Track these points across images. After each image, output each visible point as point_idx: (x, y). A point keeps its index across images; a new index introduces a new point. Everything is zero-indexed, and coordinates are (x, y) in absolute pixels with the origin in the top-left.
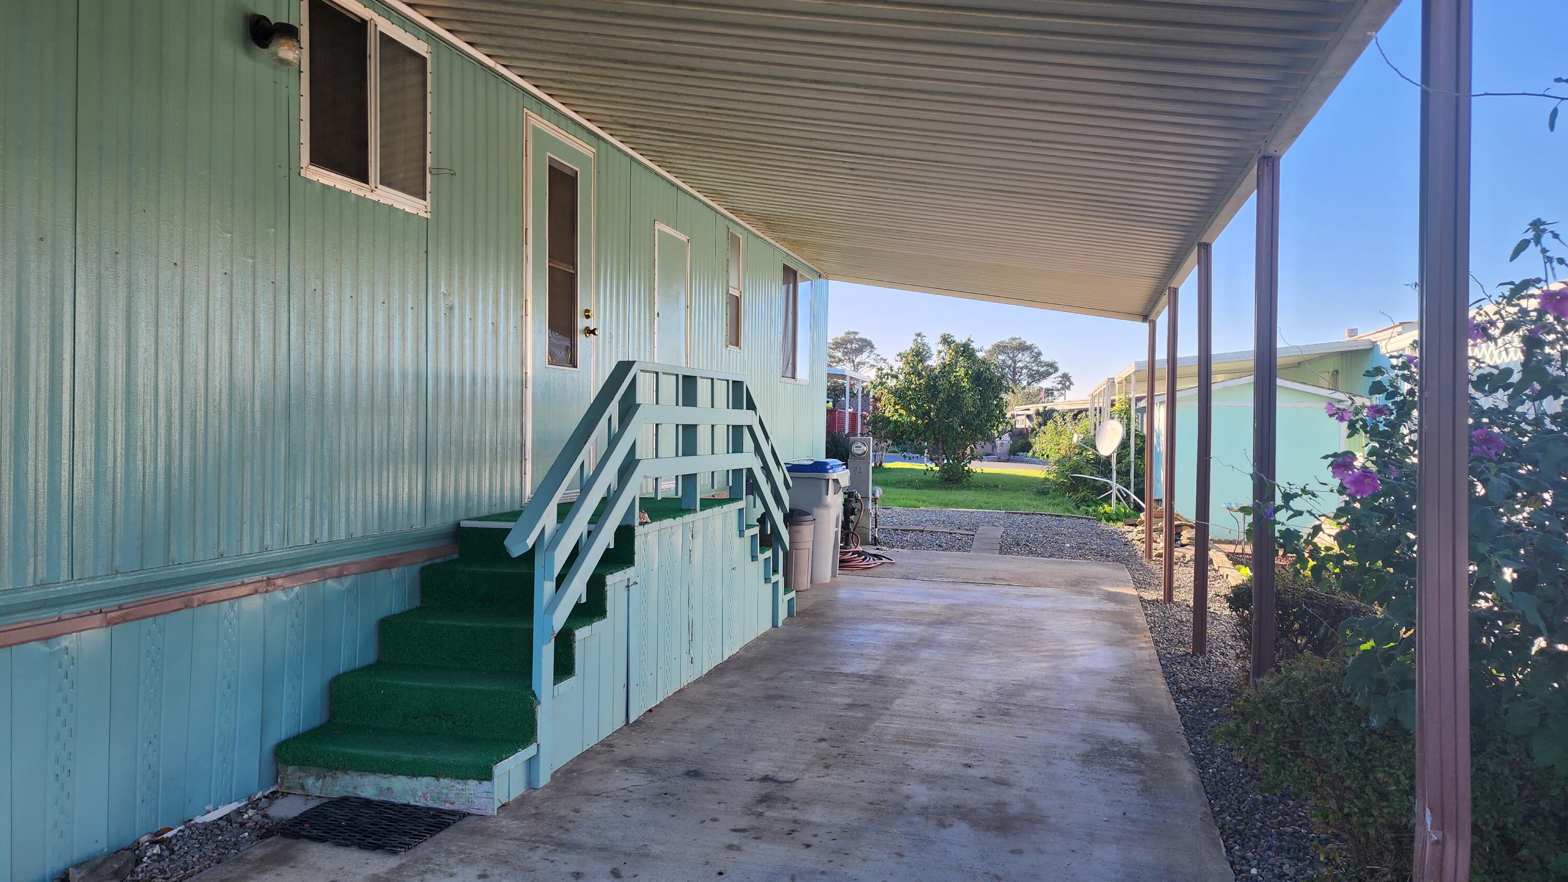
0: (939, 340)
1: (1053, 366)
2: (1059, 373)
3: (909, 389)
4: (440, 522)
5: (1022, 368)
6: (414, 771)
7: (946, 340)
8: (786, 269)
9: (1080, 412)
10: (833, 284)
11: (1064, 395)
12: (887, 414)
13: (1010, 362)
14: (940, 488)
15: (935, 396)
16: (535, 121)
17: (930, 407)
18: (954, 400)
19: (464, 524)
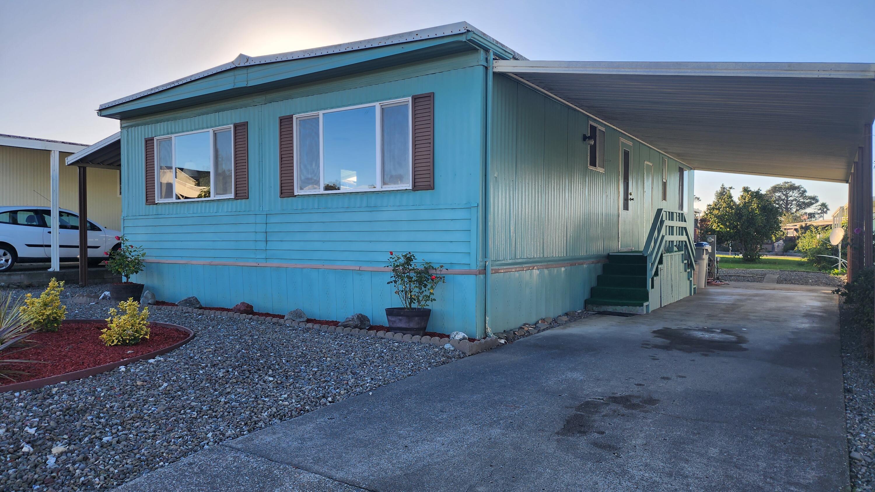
0: (742, 190)
1: (814, 199)
2: (819, 203)
3: (726, 215)
4: (605, 253)
5: (792, 201)
6: (622, 305)
7: (746, 190)
8: (680, 168)
9: (827, 226)
10: (696, 172)
11: (823, 217)
12: (714, 228)
13: (784, 197)
14: (743, 263)
15: (740, 218)
16: (622, 140)
17: (737, 224)
18: (751, 220)
19: (610, 254)
